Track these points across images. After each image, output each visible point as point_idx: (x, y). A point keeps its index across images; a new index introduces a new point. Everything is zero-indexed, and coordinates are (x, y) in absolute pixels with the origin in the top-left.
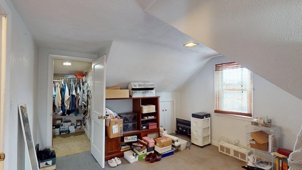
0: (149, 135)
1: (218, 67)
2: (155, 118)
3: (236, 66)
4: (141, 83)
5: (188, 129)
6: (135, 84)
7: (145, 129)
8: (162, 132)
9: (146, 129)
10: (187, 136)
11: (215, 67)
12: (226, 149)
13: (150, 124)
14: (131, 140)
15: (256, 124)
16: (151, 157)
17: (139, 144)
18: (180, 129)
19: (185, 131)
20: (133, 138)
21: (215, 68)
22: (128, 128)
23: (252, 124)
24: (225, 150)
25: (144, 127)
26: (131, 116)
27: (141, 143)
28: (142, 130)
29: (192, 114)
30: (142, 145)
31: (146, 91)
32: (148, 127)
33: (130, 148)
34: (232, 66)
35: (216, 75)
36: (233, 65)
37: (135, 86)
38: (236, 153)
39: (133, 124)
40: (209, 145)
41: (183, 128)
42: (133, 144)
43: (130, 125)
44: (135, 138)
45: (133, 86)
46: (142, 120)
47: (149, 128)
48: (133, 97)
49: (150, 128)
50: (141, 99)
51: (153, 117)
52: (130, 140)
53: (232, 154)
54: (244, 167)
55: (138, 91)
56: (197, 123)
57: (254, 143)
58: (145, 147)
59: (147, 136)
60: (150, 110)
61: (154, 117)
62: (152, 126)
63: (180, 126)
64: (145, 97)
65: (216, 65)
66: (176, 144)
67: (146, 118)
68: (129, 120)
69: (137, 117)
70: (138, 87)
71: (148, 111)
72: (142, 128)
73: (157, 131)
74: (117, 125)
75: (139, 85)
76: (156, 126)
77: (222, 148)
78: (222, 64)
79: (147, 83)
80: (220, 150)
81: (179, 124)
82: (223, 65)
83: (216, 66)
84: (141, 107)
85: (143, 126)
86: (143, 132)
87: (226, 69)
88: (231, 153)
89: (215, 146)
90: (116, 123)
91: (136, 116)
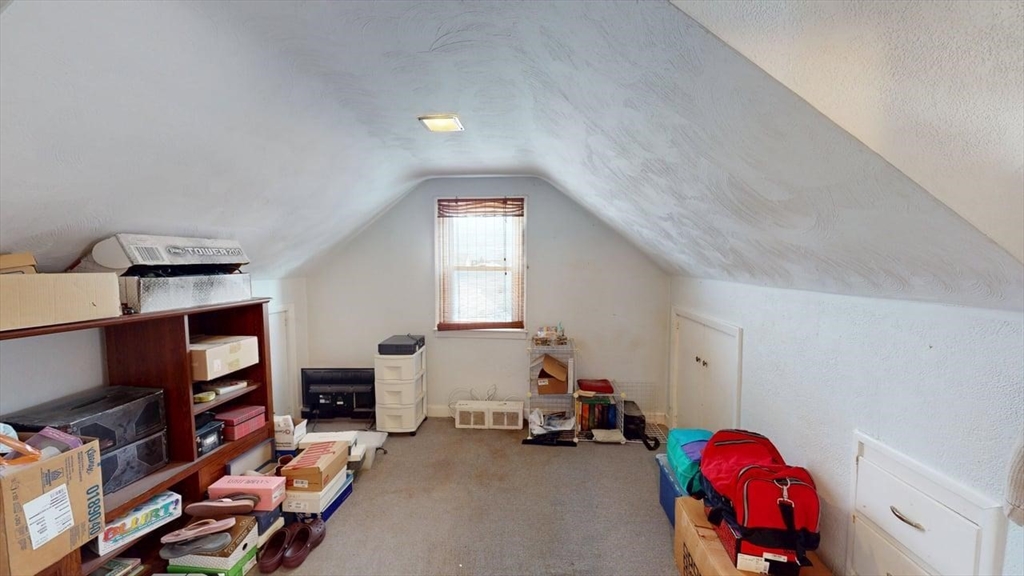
0: (236, 467)
1: (445, 207)
2: (253, 387)
3: (492, 209)
4: (180, 242)
5: (352, 394)
6: (149, 242)
7: (214, 446)
8: (287, 432)
9: (220, 444)
10: (353, 417)
11: (437, 206)
12: (474, 417)
13: (236, 416)
14: (147, 524)
15: (545, 342)
16: (285, 549)
17: (207, 523)
18: (322, 401)
19: (342, 403)
20: (158, 510)
21: (437, 210)
22: (117, 472)
23: (537, 344)
24: (472, 419)
25: (211, 439)
26: (125, 413)
27: (221, 514)
28: (200, 454)
29: (380, 345)
30: (231, 522)
31: (213, 276)
32: (225, 435)
33: (142, 568)
34: (483, 210)
35: (439, 228)
36: (485, 207)
37: (150, 252)
38: (498, 417)
39: (146, 443)
40: (426, 419)
41: (334, 397)
42: (165, 539)
43: (128, 453)
44: (172, 507)
45: (137, 254)
46: (196, 410)
47: (236, 434)
48: (143, 311)
49: (239, 433)
50: (186, 319)
51: (242, 387)
52: (137, 529)
53: (489, 423)
54: (526, 442)
55: (171, 280)
56: (396, 368)
57: (545, 382)
58: (247, 521)
59: (229, 474)
60: (238, 360)
61: (248, 385)
62: (247, 422)
63: (321, 391)
64: (209, 303)
65: (439, 201)
66: (357, 454)
67: (211, 396)
68: (118, 432)
69: (162, 404)
70: (166, 260)
71: (230, 364)
72: (200, 445)
73: (265, 434)
74: (64, 486)
75: (172, 250)
76: (263, 416)
77: (465, 416)
78: (457, 201)
79: (208, 243)
80: (461, 423)
81: (314, 388)
82: (459, 203)
83: (440, 205)
84: (191, 351)
85: (204, 436)
86: (210, 460)
87: (468, 214)
88: (486, 422)
89: (437, 418)
90: (50, 478)
91: (157, 402)
